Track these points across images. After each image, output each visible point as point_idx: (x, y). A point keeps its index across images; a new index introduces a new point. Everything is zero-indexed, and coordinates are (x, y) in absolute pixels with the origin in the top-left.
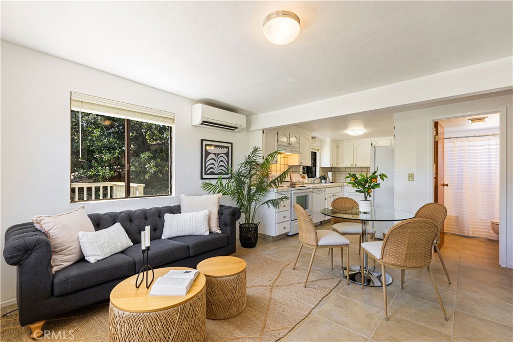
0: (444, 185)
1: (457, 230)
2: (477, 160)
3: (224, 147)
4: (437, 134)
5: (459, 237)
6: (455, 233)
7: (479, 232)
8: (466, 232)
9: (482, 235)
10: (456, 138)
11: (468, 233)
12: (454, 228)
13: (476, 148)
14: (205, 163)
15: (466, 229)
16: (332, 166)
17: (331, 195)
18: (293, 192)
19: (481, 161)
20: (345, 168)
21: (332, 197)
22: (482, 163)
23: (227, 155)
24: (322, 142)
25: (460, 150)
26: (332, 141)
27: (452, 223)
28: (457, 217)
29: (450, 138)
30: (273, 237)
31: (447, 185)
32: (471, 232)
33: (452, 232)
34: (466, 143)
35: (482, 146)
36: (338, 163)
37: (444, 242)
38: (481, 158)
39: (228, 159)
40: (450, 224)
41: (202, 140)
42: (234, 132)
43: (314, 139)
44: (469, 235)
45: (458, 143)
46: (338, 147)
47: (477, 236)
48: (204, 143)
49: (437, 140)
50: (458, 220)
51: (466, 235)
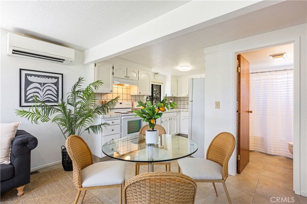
0: (249, 112)
1: (262, 149)
2: (278, 91)
3: (52, 77)
4: (239, 66)
5: (264, 155)
6: (260, 151)
7: (279, 151)
8: (269, 151)
9: (282, 153)
10: (262, 72)
11: (270, 152)
12: (260, 147)
13: (277, 81)
14: (26, 92)
15: (269, 148)
16: (172, 96)
17: (168, 119)
18: (123, 117)
19: (281, 92)
20: (184, 97)
21: (168, 120)
22: (282, 93)
23: (56, 84)
24: (164, 77)
25: (265, 82)
26: (172, 76)
27: (258, 143)
28: (262, 138)
29: (257, 73)
30: (100, 158)
31: (251, 112)
32: (273, 151)
33: (258, 150)
34: (269, 76)
35: (282, 79)
36: (177, 94)
37: (249, 161)
38: (281, 89)
39: (58, 88)
40: (257, 144)
41: (21, 70)
42: (63, 64)
43: (157, 75)
44: (272, 154)
45: (263, 76)
46: (177, 81)
47: (278, 154)
48: (23, 73)
49: (239, 71)
50: (263, 141)
51: (269, 153)
